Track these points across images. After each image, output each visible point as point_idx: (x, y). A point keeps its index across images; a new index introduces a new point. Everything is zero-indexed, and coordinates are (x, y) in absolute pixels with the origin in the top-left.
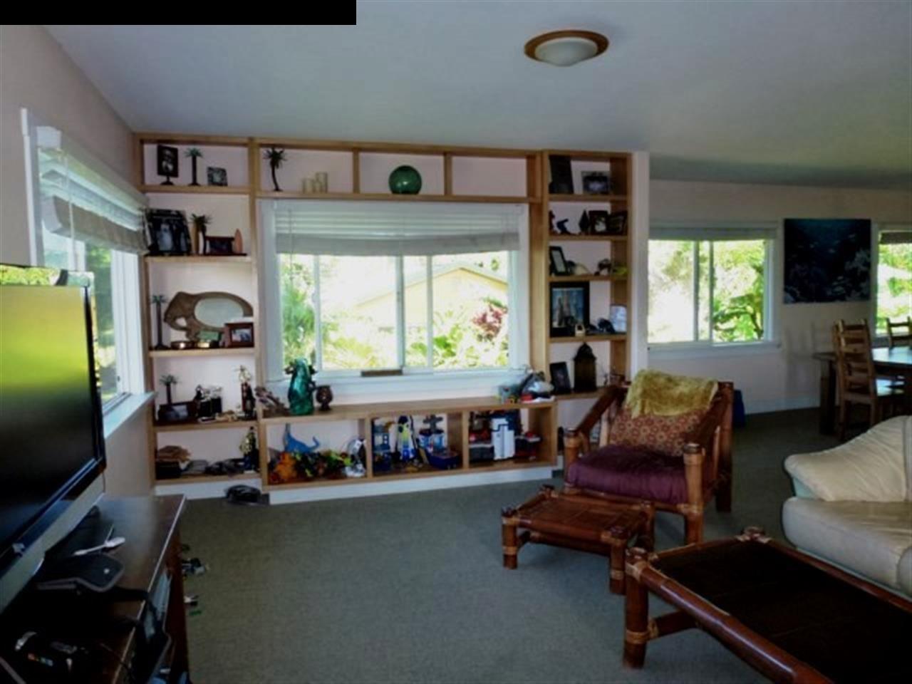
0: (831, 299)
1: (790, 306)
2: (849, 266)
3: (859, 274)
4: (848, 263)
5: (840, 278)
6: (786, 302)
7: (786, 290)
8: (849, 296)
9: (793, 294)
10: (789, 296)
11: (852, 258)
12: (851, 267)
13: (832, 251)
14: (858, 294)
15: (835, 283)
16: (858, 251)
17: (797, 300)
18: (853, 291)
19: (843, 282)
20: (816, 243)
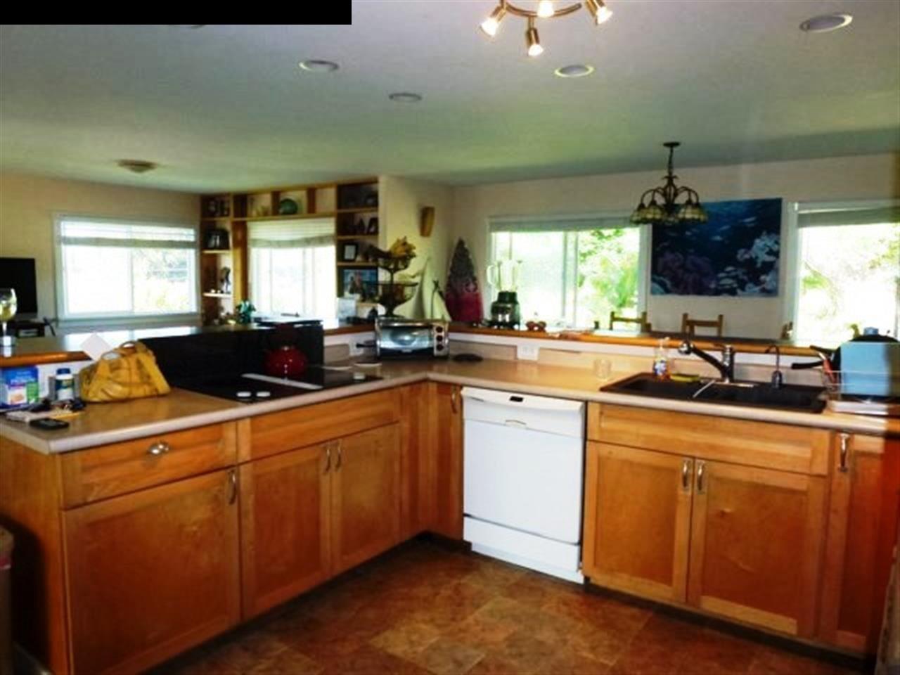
0: (717, 292)
1: (659, 297)
2: (742, 255)
3: (759, 265)
4: (742, 251)
5: (729, 269)
6: (653, 292)
7: (653, 280)
8: (743, 289)
9: (662, 284)
10: (657, 286)
11: (749, 247)
12: (747, 256)
13: (718, 238)
14: (757, 289)
15: (722, 275)
16: (758, 236)
17: (667, 291)
18: (750, 285)
19: (733, 274)
20: (694, 230)
